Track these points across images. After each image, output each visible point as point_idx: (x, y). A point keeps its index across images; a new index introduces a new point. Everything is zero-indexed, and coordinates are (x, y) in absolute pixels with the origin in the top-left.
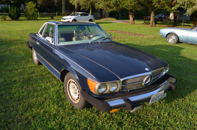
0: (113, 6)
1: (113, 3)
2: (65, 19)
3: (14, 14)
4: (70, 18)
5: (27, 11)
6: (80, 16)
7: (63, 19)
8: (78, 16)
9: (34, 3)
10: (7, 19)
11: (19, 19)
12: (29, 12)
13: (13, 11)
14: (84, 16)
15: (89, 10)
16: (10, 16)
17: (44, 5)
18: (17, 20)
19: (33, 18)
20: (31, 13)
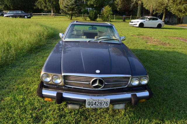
0: (185, 10)
1: (184, 7)
2: (132, 22)
3: (93, 16)
4: (138, 22)
5: (103, 14)
6: (148, 20)
7: (131, 22)
8: (146, 20)
9: (110, 7)
10: (87, 20)
11: (96, 20)
12: (104, 14)
13: (92, 13)
14: (153, 20)
15: (162, 14)
16: (90, 17)
17: (123, 9)
18: (95, 21)
19: (107, 20)
20: (106, 15)
